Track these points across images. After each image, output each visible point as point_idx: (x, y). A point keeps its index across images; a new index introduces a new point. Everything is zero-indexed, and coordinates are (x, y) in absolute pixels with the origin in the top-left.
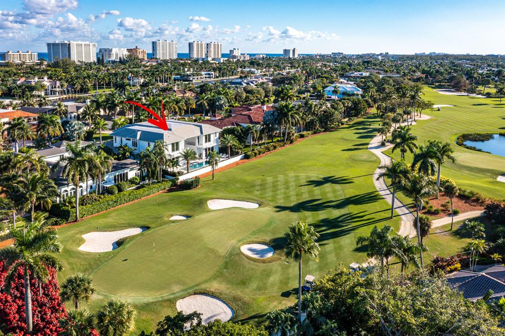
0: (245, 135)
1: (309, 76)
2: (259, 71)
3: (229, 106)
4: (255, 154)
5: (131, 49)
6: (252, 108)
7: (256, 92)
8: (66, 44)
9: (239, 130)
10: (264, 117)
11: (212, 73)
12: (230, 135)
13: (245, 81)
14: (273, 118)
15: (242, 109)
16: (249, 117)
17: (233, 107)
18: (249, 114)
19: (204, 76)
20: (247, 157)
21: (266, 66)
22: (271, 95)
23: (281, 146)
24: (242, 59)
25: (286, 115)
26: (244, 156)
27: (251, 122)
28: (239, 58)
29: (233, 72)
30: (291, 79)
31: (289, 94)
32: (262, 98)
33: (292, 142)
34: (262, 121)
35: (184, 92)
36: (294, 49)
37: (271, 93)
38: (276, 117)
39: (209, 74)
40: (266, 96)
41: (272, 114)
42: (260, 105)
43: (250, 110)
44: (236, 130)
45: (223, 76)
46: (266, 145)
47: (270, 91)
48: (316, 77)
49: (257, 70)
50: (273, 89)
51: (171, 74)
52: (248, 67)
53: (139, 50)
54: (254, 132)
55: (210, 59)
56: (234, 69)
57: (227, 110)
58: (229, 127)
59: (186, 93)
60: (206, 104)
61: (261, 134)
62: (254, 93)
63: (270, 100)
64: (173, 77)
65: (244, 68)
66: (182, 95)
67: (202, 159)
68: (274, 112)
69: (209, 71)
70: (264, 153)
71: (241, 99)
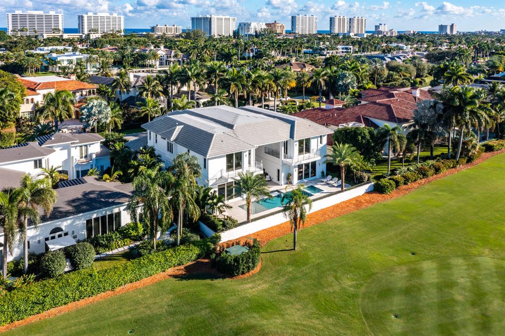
0: (377, 144)
1: (478, 53)
2: (409, 46)
3: (359, 88)
4: (397, 183)
5: (270, 24)
6: (394, 92)
7: (403, 69)
8: (208, 18)
9: (367, 134)
10: (417, 111)
11: (350, 47)
12: (347, 146)
13: (390, 55)
14: (433, 113)
15: (378, 93)
16: (388, 108)
17: (365, 89)
18: (389, 103)
19: (341, 50)
20: (379, 189)
21: (418, 41)
22: (425, 75)
23: (449, 167)
24: (389, 35)
25: (460, 110)
26: (374, 185)
27: (392, 118)
28: (385, 34)
29: (376, 47)
30: (455, 54)
31: (460, 73)
32: (413, 78)
33: (470, 160)
34: (413, 118)
35: (302, 66)
36: (453, 24)
37: (426, 71)
38: (440, 112)
39: (347, 49)
40: (418, 76)
41: (431, 107)
42: (408, 89)
43: (392, 96)
44: (360, 134)
45: (363, 51)
46: (419, 165)
47: (424, 69)
48: (488, 54)
49: (406, 45)
50: (428, 66)
51: (301, 46)
52: (395, 42)
53: (277, 25)
54: (396, 140)
55: (352, 34)
56: (378, 43)
57: (354, 93)
58: (351, 125)
59: (305, 67)
60: (323, 83)
61: (409, 142)
62: (401, 70)
63: (425, 81)
64: (304, 50)
65: (391, 44)
66: (300, 70)
67: (291, 183)
68: (436, 103)
69: (347, 45)
70: (415, 180)
71: (381, 78)
